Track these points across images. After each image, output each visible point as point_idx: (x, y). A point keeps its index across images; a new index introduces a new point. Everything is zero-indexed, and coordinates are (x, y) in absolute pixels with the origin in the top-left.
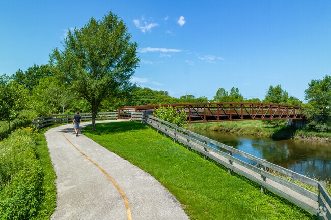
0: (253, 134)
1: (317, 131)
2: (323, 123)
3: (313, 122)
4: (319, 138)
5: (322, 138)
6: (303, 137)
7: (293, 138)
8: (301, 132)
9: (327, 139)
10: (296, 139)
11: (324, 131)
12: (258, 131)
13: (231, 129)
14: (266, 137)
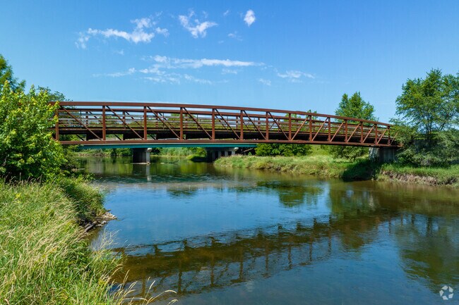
0: (313, 174)
1: (416, 165)
2: (426, 151)
3: (409, 150)
4: (417, 177)
5: (424, 178)
6: (391, 177)
7: (375, 179)
8: (390, 167)
9: (431, 179)
10: (380, 180)
11: (427, 166)
12: (322, 168)
13: (282, 166)
14: (333, 177)
